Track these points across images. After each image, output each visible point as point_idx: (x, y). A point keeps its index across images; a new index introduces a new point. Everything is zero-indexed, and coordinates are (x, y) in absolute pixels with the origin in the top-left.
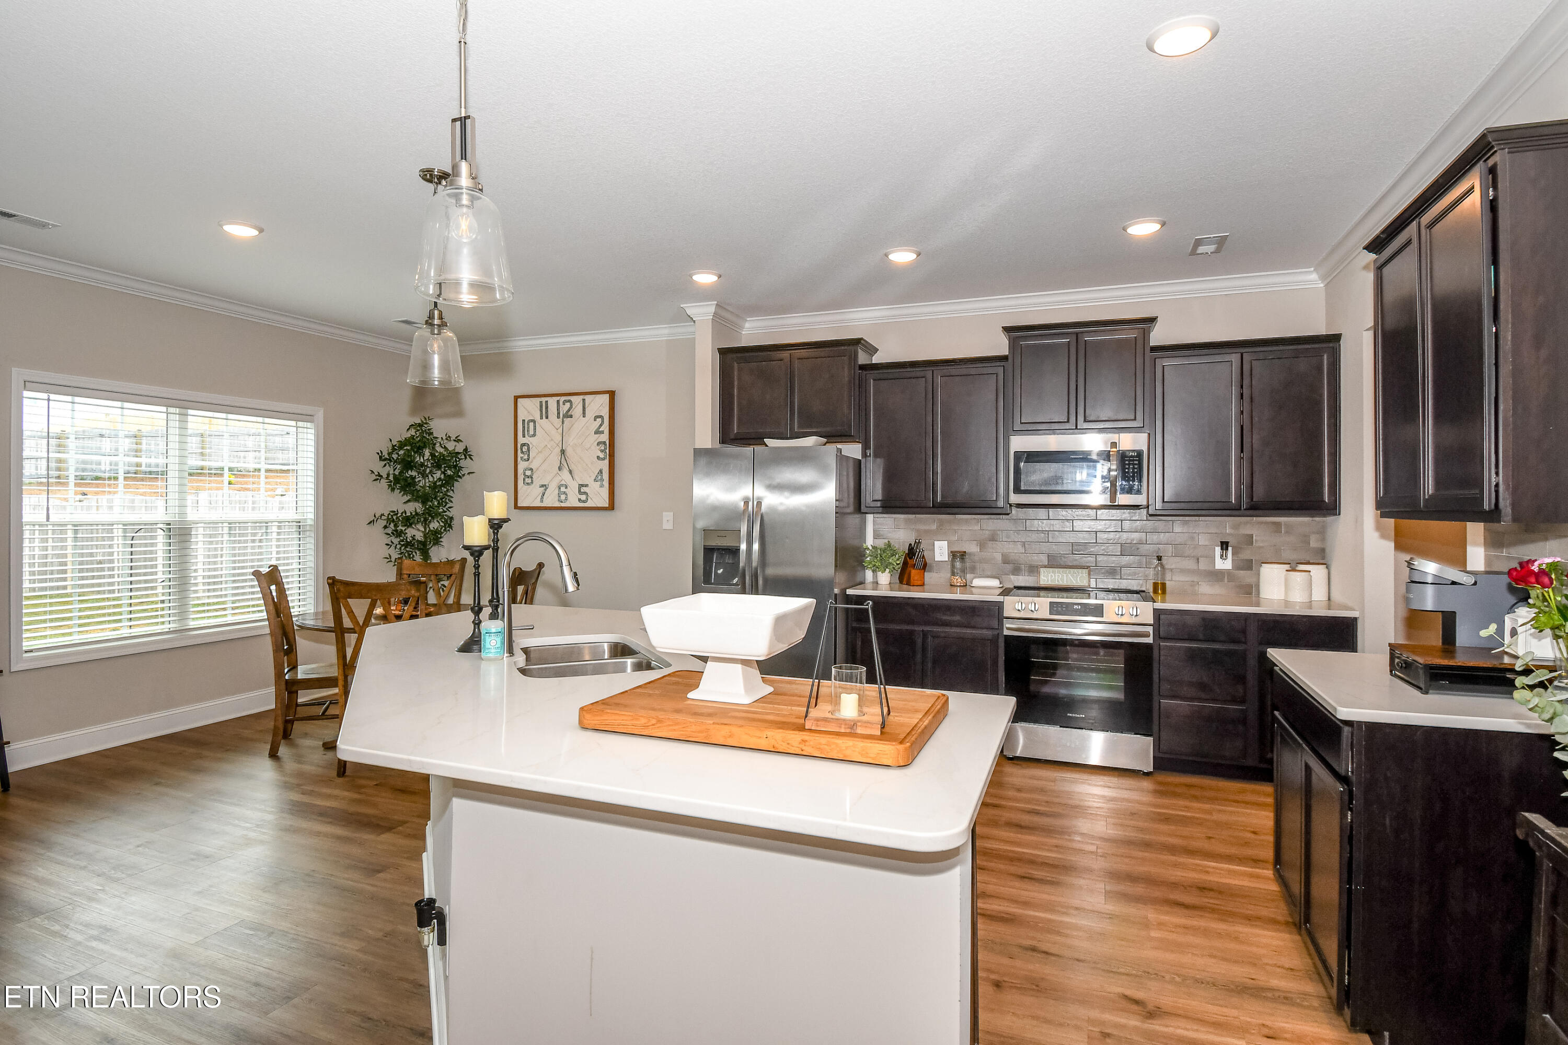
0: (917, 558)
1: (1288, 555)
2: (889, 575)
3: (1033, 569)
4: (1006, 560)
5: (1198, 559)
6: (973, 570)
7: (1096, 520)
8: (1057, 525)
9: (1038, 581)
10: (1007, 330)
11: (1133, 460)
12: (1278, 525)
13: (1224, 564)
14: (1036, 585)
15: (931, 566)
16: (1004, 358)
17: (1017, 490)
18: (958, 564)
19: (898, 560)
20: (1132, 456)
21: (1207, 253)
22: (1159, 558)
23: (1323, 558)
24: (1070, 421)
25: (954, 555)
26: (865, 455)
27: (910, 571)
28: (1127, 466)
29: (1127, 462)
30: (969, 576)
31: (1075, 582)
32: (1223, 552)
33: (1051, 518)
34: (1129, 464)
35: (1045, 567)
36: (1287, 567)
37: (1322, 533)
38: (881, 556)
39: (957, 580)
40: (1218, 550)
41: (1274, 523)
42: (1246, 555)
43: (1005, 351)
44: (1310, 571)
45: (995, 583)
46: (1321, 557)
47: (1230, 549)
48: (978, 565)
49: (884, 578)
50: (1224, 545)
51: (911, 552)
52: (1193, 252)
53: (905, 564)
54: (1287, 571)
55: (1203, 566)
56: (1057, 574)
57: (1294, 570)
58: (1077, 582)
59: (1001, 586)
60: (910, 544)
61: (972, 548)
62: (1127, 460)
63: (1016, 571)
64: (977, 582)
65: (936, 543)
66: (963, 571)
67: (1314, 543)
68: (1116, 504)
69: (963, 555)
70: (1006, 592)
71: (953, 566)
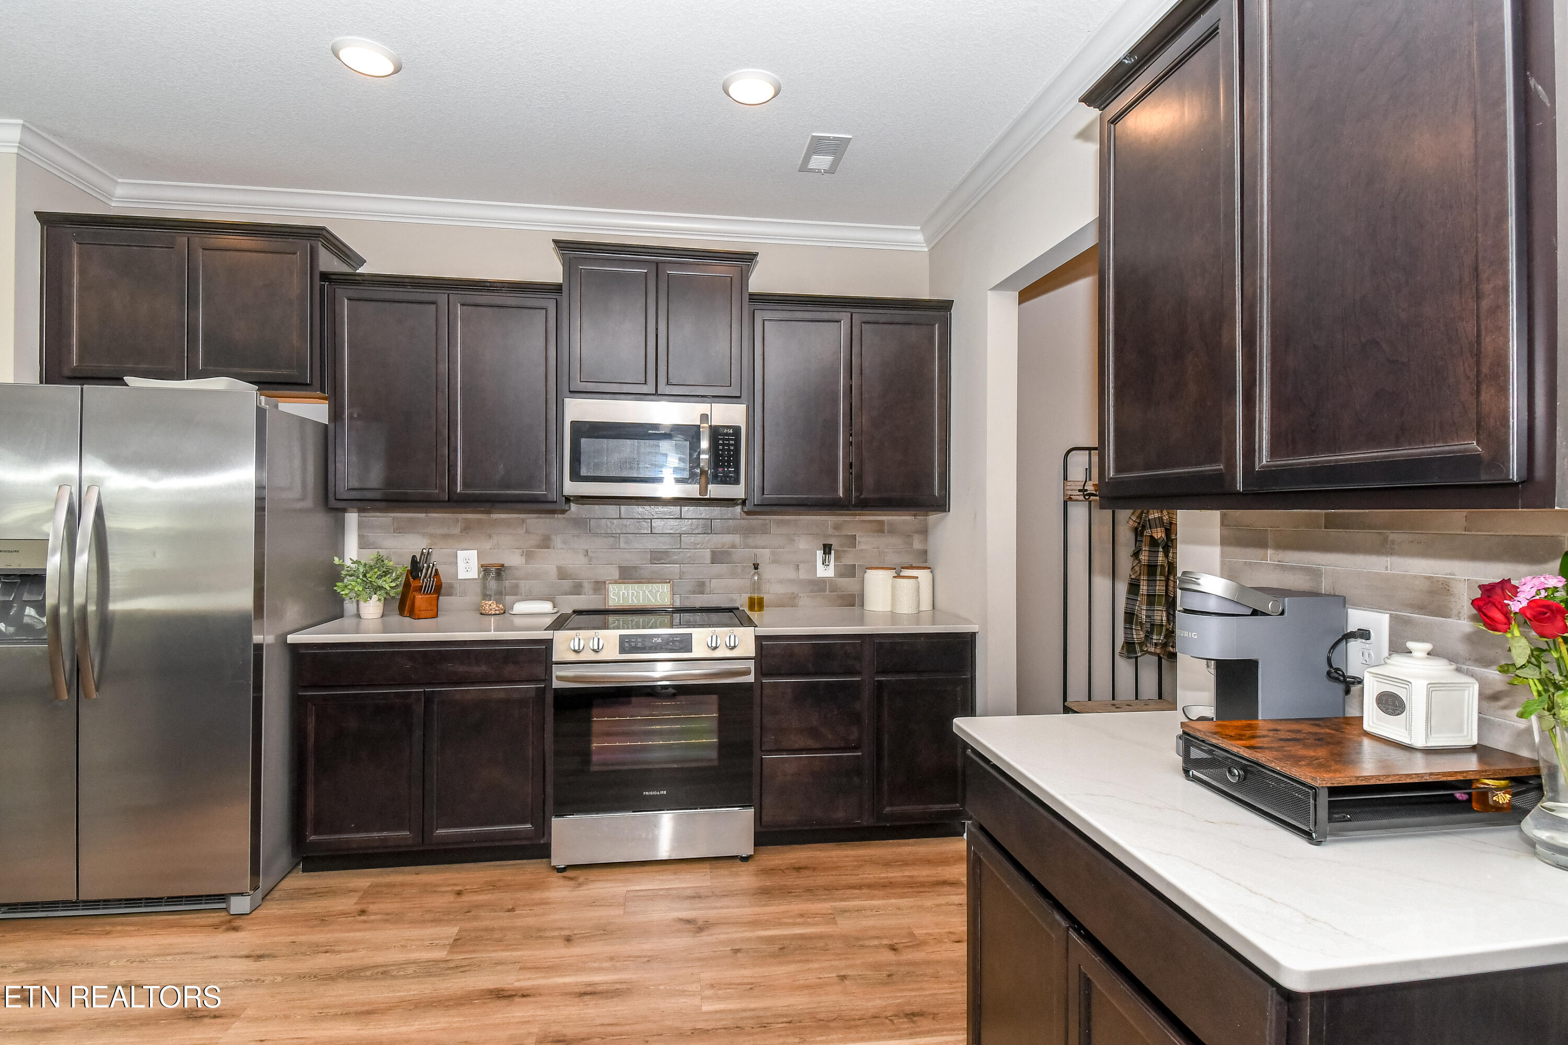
0: (425, 577)
1: (893, 558)
2: (381, 604)
3: (600, 586)
4: (563, 574)
5: (798, 566)
6: (515, 591)
7: (681, 518)
8: (631, 526)
9: (605, 599)
10: (561, 245)
11: (728, 440)
12: (881, 523)
13: (825, 571)
14: (602, 607)
15: (451, 586)
16: (556, 289)
17: (576, 476)
18: (493, 584)
19: (393, 581)
20: (727, 434)
21: (819, 171)
22: (756, 567)
23: (926, 561)
24: (648, 382)
25: (485, 569)
26: (336, 414)
27: (414, 597)
28: (721, 447)
29: (721, 442)
30: (509, 598)
31: (653, 601)
32: (825, 557)
33: (623, 516)
34: (723, 445)
35: (616, 582)
36: (893, 573)
37: (924, 532)
38: (365, 576)
39: (491, 605)
40: (820, 554)
41: (879, 521)
42: (848, 560)
43: (559, 279)
44: (918, 577)
45: (547, 607)
46: (923, 560)
47: (833, 552)
48: (522, 583)
49: (372, 608)
50: (827, 549)
51: (415, 567)
52: (804, 168)
53: (407, 585)
54: (894, 577)
55: (803, 575)
56: (630, 592)
57: (898, 576)
58: (656, 599)
59: (555, 611)
60: (414, 557)
61: (513, 559)
62: (721, 439)
63: (577, 589)
64: (521, 607)
65: (459, 552)
66: (499, 595)
67: (917, 545)
68: (708, 497)
69: (500, 571)
70: (560, 623)
71: (484, 587)
